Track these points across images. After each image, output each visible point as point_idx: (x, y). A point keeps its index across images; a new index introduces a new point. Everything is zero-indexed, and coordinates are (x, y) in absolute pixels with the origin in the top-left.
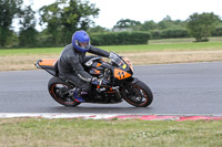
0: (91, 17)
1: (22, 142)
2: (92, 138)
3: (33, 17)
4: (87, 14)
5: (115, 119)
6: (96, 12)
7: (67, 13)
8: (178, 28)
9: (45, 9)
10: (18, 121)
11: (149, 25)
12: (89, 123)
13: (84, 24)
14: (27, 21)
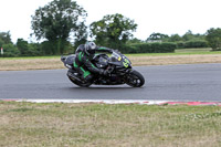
0: (130, 31)
1: (91, 122)
2: (151, 119)
3: (85, 31)
4: (127, 29)
5: (166, 104)
6: (134, 27)
7: (112, 27)
8: (198, 40)
9: (95, 24)
10: (84, 106)
11: (175, 37)
12: (144, 108)
13: (125, 36)
14: (81, 34)
